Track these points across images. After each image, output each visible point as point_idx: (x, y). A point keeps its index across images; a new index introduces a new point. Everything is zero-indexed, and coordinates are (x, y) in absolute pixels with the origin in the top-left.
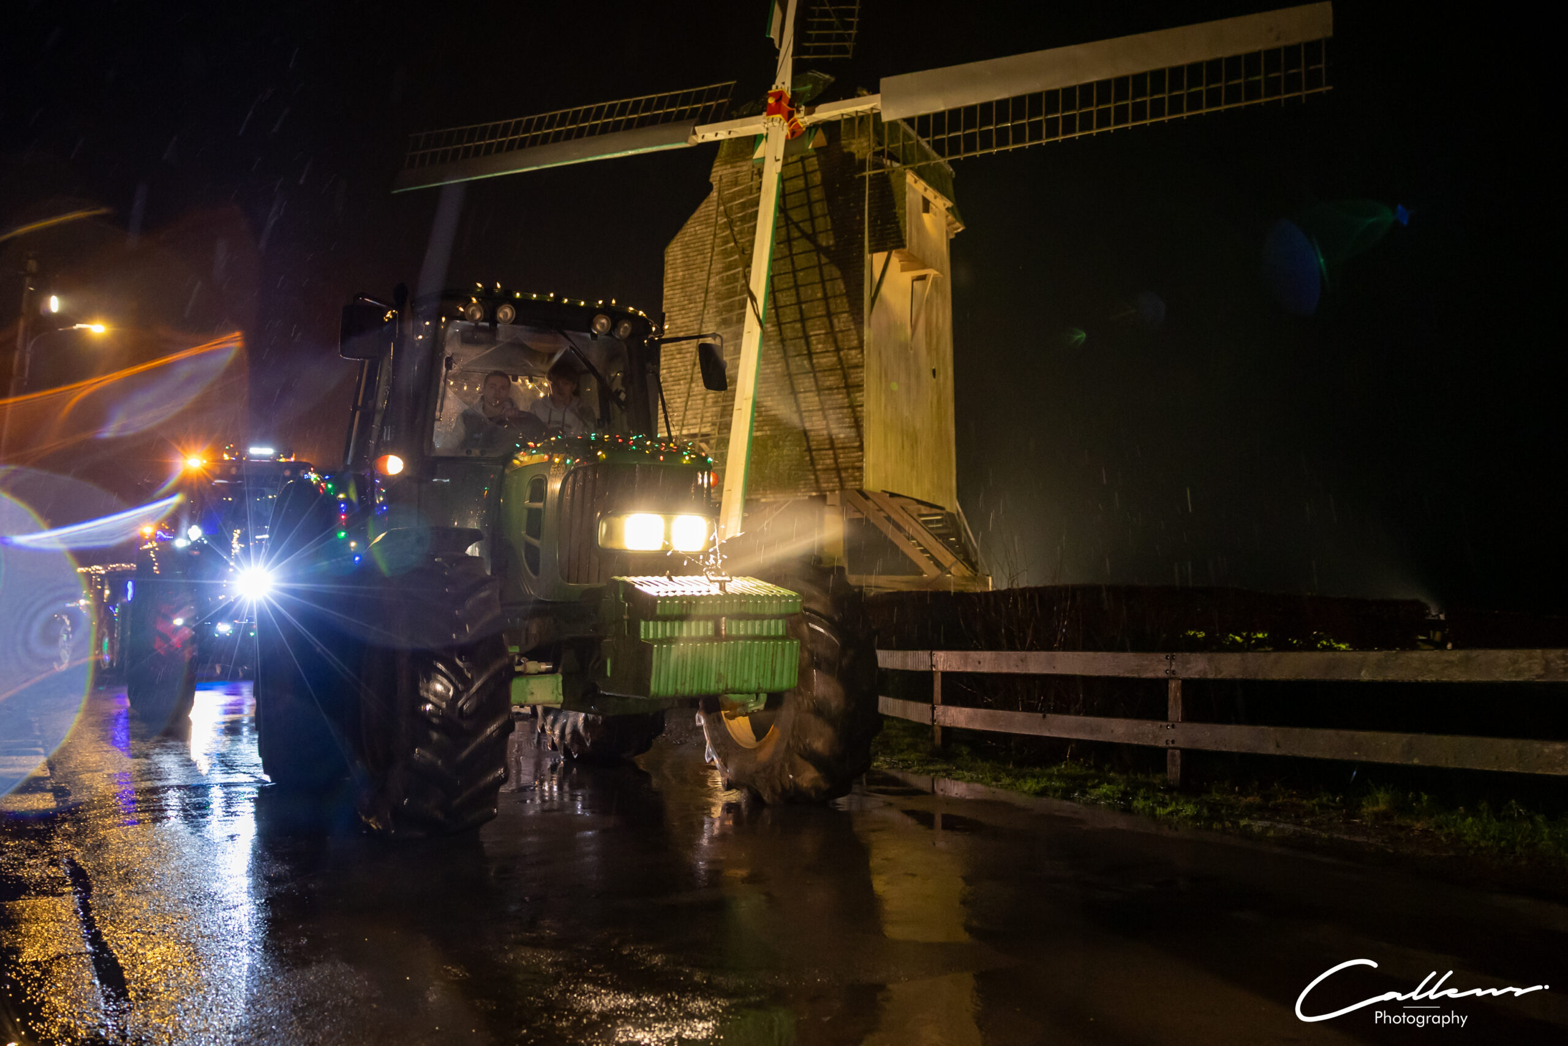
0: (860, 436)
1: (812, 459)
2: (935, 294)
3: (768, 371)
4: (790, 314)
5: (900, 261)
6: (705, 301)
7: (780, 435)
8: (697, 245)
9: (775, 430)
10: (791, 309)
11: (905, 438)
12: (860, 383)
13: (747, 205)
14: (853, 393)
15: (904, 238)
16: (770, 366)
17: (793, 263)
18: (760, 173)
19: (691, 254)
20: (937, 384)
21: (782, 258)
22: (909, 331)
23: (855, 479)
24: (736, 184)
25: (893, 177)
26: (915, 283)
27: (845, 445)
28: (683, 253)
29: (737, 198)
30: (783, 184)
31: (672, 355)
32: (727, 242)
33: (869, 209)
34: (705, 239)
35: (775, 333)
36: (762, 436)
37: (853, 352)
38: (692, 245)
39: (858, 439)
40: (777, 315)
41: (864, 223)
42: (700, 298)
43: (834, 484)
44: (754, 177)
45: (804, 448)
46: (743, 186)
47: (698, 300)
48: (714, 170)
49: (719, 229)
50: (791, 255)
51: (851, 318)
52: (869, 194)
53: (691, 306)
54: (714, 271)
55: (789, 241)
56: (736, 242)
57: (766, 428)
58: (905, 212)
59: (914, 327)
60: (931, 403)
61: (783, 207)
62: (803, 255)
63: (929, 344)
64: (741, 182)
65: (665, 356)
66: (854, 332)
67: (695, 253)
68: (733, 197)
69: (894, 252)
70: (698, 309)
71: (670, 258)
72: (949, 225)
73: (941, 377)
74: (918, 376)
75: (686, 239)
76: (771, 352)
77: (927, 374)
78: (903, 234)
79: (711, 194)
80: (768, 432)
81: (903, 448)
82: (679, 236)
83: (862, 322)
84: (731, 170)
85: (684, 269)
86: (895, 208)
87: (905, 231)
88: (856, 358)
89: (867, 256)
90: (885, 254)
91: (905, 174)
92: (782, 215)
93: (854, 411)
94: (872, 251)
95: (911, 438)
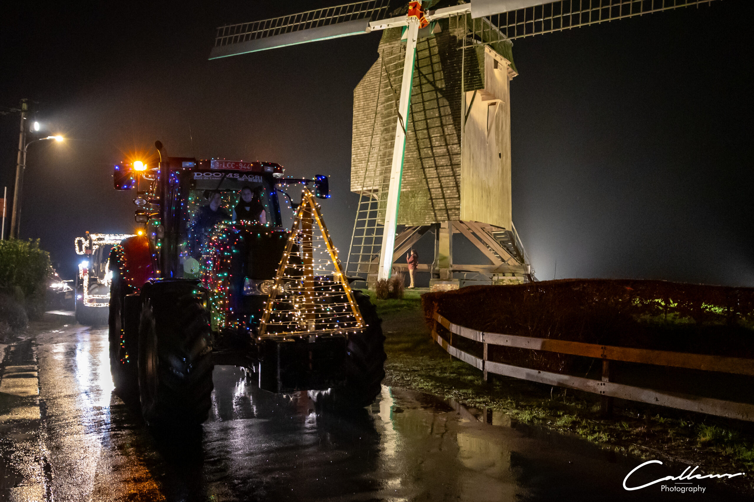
0: (458, 191)
1: (433, 204)
2: (501, 112)
3: (409, 156)
4: (421, 125)
5: (481, 95)
6: (375, 118)
7: (416, 191)
8: (371, 87)
9: (413, 188)
10: (422, 123)
11: (483, 192)
12: (459, 163)
13: (398, 65)
14: (455, 168)
15: (483, 83)
16: (410, 153)
17: (423, 97)
18: (405, 48)
19: (368, 92)
20: (502, 161)
21: (417, 95)
22: (486, 133)
23: (456, 215)
24: (391, 53)
25: (477, 50)
26: (489, 106)
27: (450, 196)
28: (363, 92)
29: (392, 61)
30: (417, 55)
31: (358, 147)
32: (387, 86)
33: (464, 67)
34: (375, 84)
35: (413, 136)
36: (406, 191)
37: (455, 146)
38: (368, 88)
39: (458, 193)
40: (414, 126)
41: (461, 75)
42: (373, 116)
43: (445, 218)
44: (402, 49)
45: (429, 198)
46: (395, 55)
47: (372, 117)
48: (380, 46)
49: (383, 79)
50: (422, 93)
51: (454, 127)
52: (465, 59)
53: (368, 120)
54: (380, 101)
55: (421, 85)
56: (392, 86)
57: (408, 187)
58: (484, 69)
59: (489, 131)
60: (498, 172)
61: (417, 66)
62: (428, 93)
63: (497, 140)
64: (394, 53)
65: (354, 148)
66: (456, 135)
67: (370, 92)
68: (390, 62)
69: (478, 91)
70: (372, 122)
71: (356, 94)
72: (509, 73)
73: (504, 157)
74: (491, 158)
75: (365, 84)
76: (410, 146)
77: (496, 156)
78: (483, 81)
79: (378, 59)
80: (409, 189)
81: (482, 197)
82: (361, 82)
83: (460, 130)
84: (389, 46)
85: (364, 100)
86: (478, 67)
87: (484, 79)
88: (456, 149)
89: (463, 93)
90: (474, 91)
91: (484, 48)
92: (417, 70)
93: (455, 178)
94: (466, 91)
95: (487, 191)
